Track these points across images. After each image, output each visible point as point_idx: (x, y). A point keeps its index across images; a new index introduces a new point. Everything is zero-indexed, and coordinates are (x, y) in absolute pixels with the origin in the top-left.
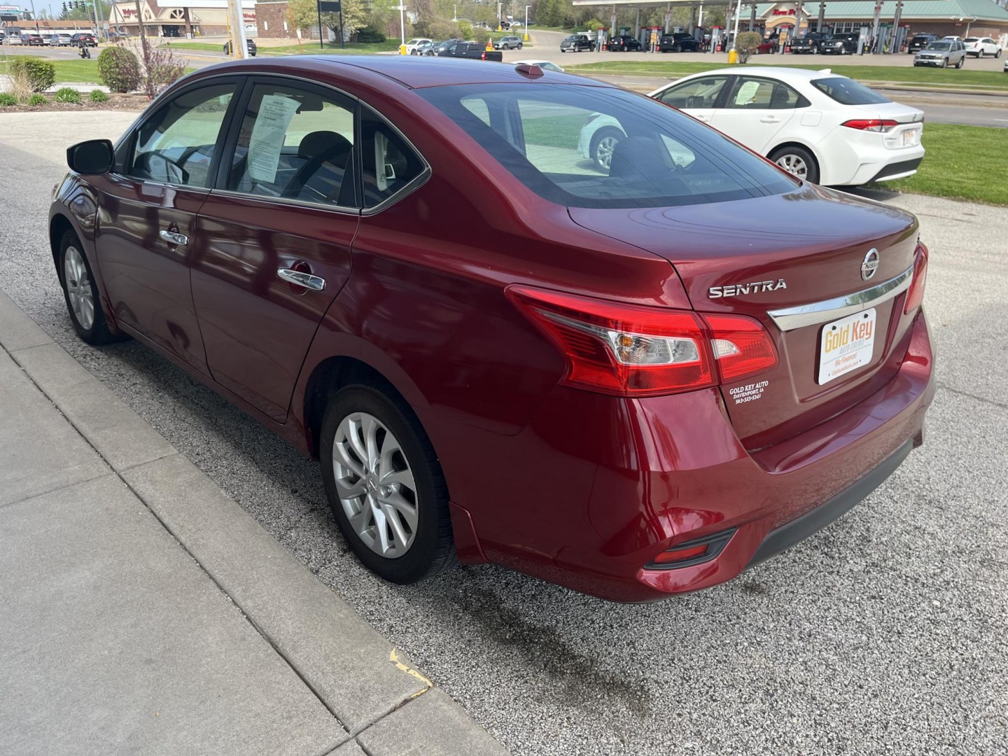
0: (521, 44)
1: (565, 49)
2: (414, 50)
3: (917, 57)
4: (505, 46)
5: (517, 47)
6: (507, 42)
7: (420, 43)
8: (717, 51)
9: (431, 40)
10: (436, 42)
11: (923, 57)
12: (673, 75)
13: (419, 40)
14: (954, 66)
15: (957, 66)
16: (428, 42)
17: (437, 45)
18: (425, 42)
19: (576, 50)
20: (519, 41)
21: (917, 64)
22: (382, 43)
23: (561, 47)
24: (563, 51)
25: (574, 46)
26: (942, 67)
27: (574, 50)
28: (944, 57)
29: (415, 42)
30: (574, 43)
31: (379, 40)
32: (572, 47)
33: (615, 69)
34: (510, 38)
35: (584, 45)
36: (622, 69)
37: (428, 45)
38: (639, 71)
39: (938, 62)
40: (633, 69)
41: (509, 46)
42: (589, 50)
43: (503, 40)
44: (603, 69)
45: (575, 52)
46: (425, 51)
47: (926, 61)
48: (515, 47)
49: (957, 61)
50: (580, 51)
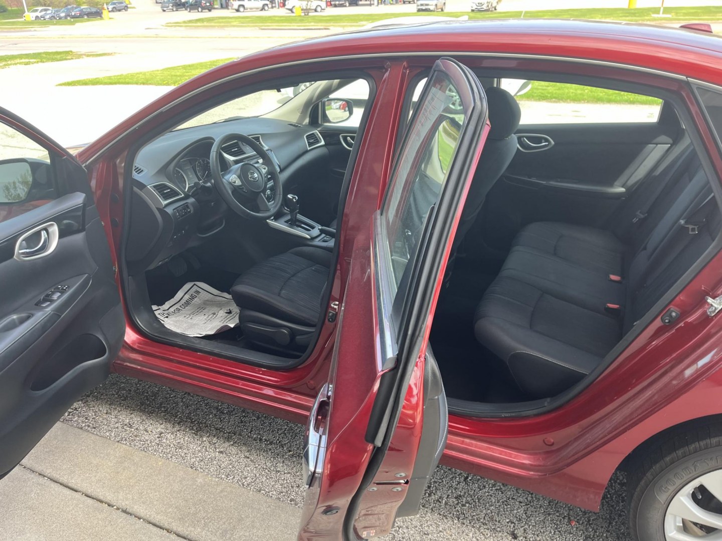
0: (126, 6)
1: (165, 9)
2: (37, 17)
3: (418, 6)
4: (114, 9)
5: (124, 9)
6: (115, 6)
7: (41, 11)
8: (281, 7)
9: (50, 8)
10: (56, 9)
11: (422, 5)
12: (262, 26)
13: (40, 8)
14: (440, 10)
15: (442, 10)
16: (48, 10)
17: (57, 11)
18: (46, 10)
19: (174, 9)
20: (124, 5)
21: (419, 10)
22: (5, 13)
23: (162, 7)
24: (164, 11)
25: (172, 7)
26: (434, 11)
27: (173, 9)
28: (434, 4)
29: (36, 11)
30: (171, 5)
31: (2, 11)
32: (170, 7)
33: (215, 23)
34: (117, 3)
35: (179, 5)
36: (220, 23)
37: (49, 12)
38: (235, 24)
39: (432, 8)
40: (229, 22)
41: (117, 9)
42: (184, 9)
43: (111, 5)
44: (205, 24)
45: (173, 11)
46: (48, 17)
47: (424, 8)
48: (122, 9)
49: (441, 7)
50: (177, 10)
